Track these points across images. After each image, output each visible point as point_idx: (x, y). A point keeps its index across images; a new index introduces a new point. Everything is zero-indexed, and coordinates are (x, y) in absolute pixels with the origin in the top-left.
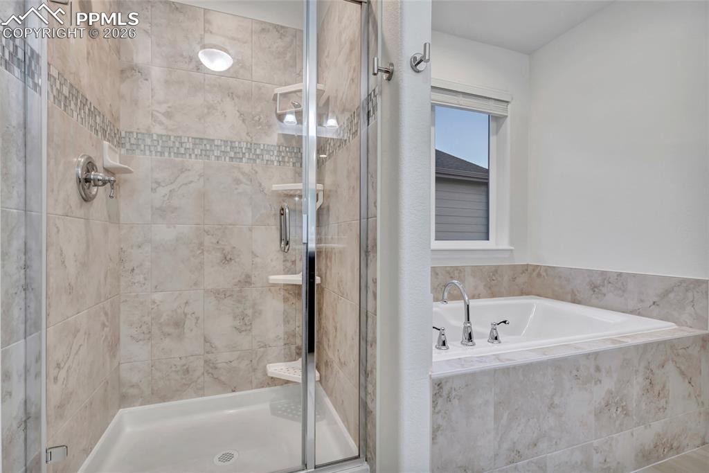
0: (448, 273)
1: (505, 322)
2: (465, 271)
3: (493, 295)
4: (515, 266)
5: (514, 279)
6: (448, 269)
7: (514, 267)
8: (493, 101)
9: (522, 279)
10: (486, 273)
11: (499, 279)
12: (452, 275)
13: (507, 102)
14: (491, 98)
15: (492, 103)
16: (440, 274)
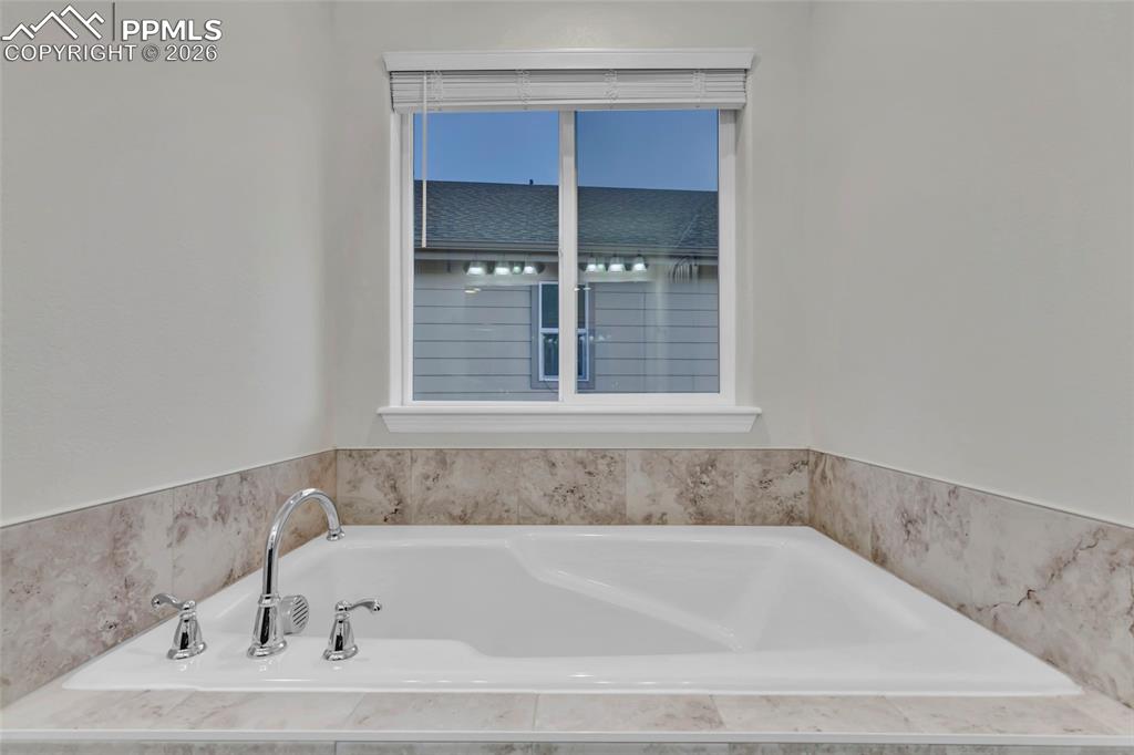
0: (582, 463)
1: (369, 605)
2: (623, 461)
3: (703, 519)
4: (768, 453)
5: (765, 483)
6: (579, 454)
7: (766, 456)
8: (703, 76)
9: (792, 485)
10: (683, 467)
11: (721, 482)
12: (591, 469)
13: (746, 70)
14: (696, 70)
15: (697, 80)
16: (559, 464)
